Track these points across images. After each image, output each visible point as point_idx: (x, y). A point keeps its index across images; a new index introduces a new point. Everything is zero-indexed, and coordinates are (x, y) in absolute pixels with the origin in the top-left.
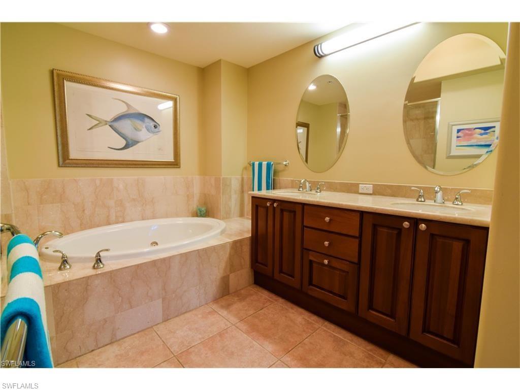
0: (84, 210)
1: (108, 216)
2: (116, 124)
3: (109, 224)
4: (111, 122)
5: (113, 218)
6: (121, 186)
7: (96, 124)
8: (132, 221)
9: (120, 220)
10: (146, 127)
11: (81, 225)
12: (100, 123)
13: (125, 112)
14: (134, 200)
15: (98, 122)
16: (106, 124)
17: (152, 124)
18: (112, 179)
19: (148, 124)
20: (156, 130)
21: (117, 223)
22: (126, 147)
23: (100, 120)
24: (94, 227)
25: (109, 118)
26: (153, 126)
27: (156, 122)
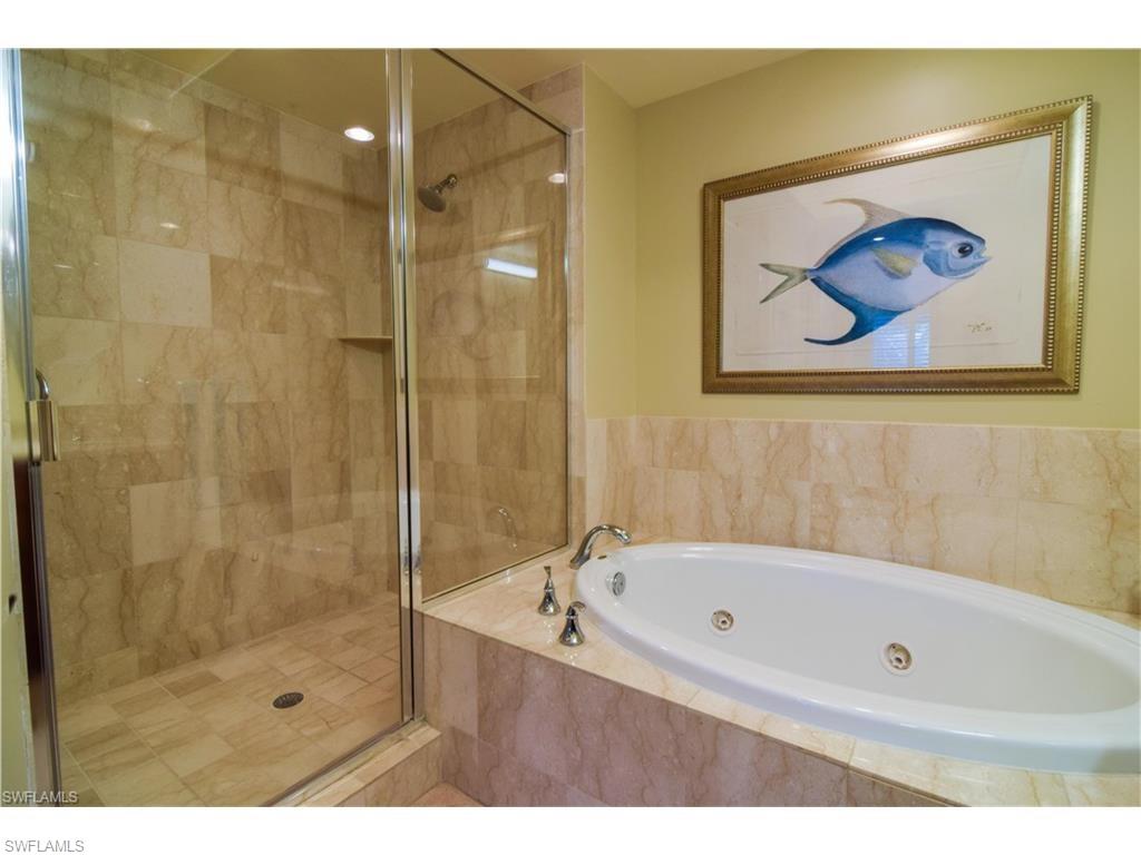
0: (739, 496)
1: (792, 524)
2: (831, 275)
3: (793, 545)
4: (817, 270)
5: (804, 532)
6: (832, 448)
7: (781, 282)
8: (857, 553)
9: (824, 540)
10: (927, 261)
11: (732, 529)
12: (791, 277)
13: (861, 228)
14: (867, 492)
15: (786, 277)
16: (806, 278)
17: (951, 243)
18: (808, 426)
19: (933, 247)
20: (970, 259)
21: (814, 547)
22: (857, 332)
23: (791, 271)
24: (759, 543)
25: (812, 260)
26: (955, 252)
27: (969, 234)
